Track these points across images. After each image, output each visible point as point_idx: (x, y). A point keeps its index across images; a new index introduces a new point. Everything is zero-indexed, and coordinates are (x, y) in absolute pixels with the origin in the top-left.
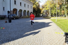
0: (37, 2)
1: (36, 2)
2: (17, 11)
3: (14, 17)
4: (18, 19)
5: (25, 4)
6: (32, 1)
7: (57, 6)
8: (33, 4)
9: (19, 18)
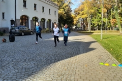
0: (66, 3)
1: (64, 4)
2: (28, 19)
3: (21, 31)
4: (30, 34)
5: (43, 8)
6: (56, 3)
7: (103, 10)
8: (58, 7)
9: (32, 33)
